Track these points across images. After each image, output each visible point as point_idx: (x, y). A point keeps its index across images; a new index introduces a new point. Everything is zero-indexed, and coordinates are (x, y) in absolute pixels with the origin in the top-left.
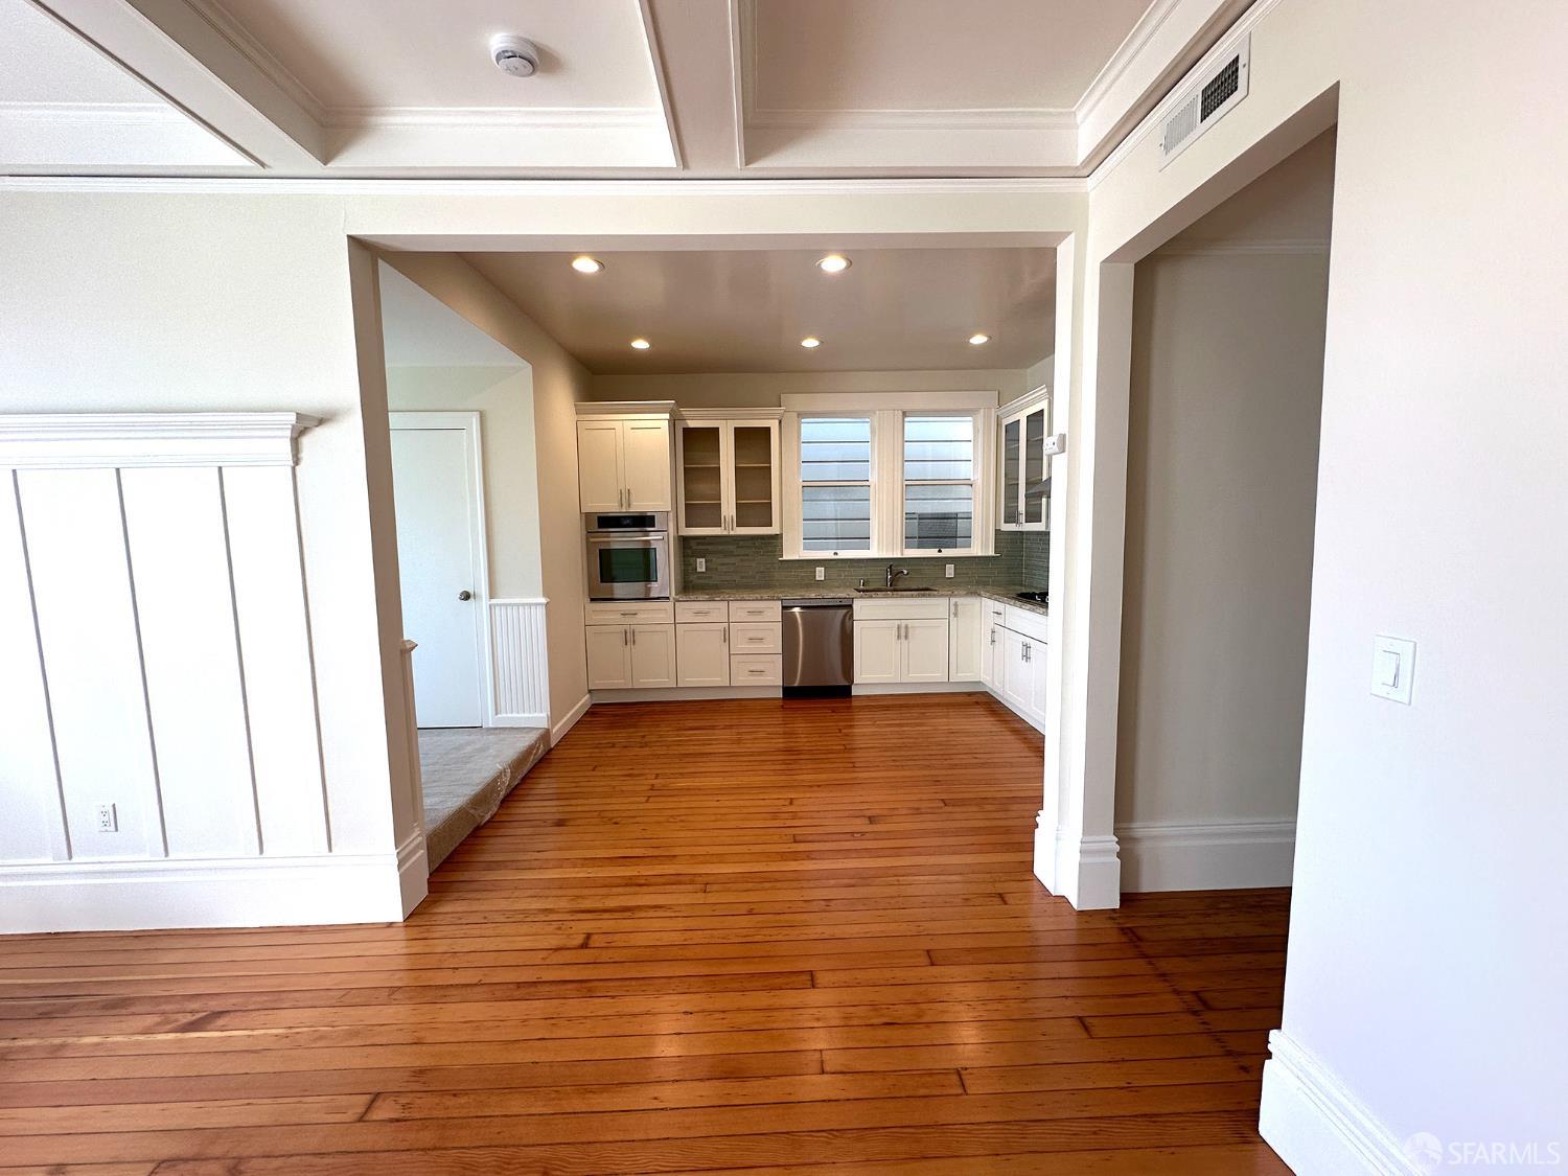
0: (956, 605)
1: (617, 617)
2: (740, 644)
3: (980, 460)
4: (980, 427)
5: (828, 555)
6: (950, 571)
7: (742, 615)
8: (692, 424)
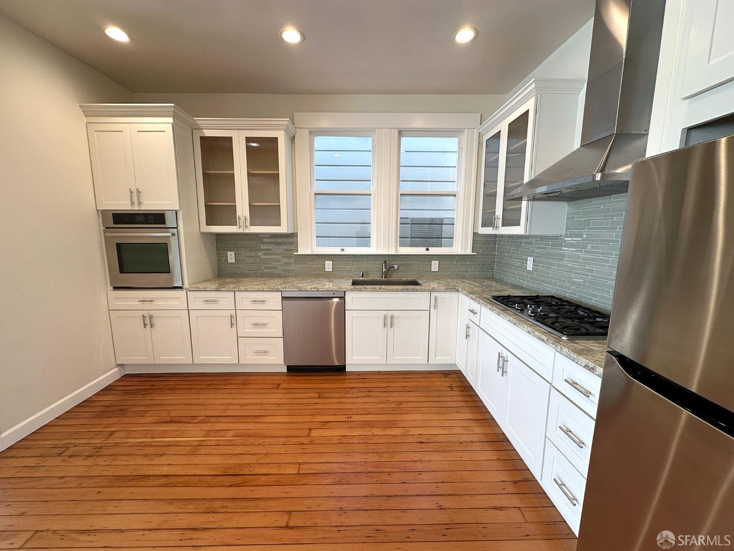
0: (436, 298)
1: (136, 304)
2: (246, 329)
3: (463, 167)
4: (464, 146)
5: (336, 251)
6: (435, 266)
7: (247, 304)
8: (208, 133)
